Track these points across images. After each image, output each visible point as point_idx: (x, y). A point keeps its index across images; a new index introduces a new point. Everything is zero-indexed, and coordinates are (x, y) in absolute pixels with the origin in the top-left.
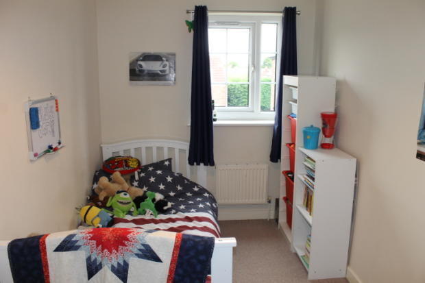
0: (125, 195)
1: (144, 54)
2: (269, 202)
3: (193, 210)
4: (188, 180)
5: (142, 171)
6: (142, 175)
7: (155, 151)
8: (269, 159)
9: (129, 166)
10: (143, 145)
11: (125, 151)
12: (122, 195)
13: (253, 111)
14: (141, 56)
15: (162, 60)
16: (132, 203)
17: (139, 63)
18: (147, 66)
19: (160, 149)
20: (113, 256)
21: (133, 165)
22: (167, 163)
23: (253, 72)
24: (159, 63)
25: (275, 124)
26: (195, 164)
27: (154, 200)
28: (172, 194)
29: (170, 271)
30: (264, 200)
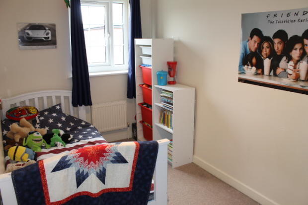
0: (38, 134)
1: (30, 24)
2: (128, 126)
3: (89, 137)
4: (76, 118)
5: (41, 116)
6: (42, 118)
7: (45, 100)
8: (126, 96)
9: (31, 113)
10: (36, 96)
11: (21, 103)
12: (35, 134)
13: (110, 65)
14: (27, 26)
15: (45, 29)
16: (43, 140)
17: (27, 31)
18: (33, 34)
19: (49, 98)
20: (97, 166)
21: (34, 112)
22: (58, 107)
23: (109, 37)
24: (43, 31)
25: (129, 72)
26: (78, 106)
27: (59, 135)
28: (68, 129)
29: (133, 167)
30: (125, 126)
